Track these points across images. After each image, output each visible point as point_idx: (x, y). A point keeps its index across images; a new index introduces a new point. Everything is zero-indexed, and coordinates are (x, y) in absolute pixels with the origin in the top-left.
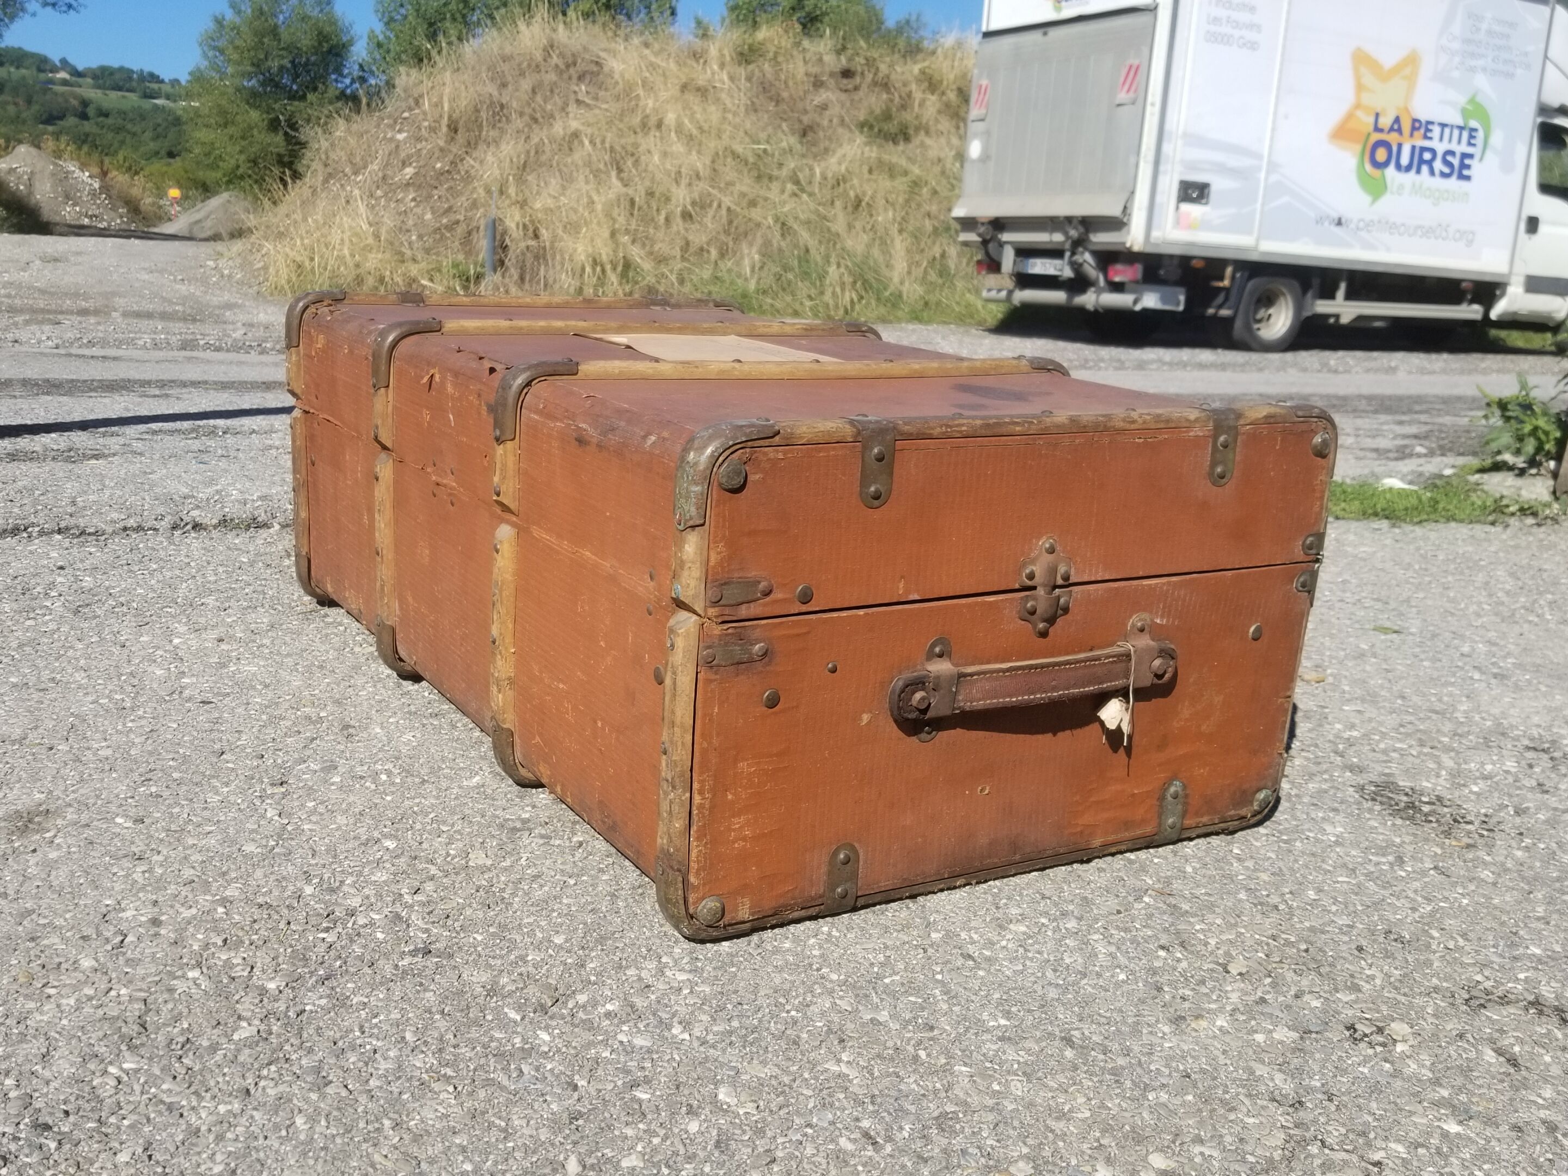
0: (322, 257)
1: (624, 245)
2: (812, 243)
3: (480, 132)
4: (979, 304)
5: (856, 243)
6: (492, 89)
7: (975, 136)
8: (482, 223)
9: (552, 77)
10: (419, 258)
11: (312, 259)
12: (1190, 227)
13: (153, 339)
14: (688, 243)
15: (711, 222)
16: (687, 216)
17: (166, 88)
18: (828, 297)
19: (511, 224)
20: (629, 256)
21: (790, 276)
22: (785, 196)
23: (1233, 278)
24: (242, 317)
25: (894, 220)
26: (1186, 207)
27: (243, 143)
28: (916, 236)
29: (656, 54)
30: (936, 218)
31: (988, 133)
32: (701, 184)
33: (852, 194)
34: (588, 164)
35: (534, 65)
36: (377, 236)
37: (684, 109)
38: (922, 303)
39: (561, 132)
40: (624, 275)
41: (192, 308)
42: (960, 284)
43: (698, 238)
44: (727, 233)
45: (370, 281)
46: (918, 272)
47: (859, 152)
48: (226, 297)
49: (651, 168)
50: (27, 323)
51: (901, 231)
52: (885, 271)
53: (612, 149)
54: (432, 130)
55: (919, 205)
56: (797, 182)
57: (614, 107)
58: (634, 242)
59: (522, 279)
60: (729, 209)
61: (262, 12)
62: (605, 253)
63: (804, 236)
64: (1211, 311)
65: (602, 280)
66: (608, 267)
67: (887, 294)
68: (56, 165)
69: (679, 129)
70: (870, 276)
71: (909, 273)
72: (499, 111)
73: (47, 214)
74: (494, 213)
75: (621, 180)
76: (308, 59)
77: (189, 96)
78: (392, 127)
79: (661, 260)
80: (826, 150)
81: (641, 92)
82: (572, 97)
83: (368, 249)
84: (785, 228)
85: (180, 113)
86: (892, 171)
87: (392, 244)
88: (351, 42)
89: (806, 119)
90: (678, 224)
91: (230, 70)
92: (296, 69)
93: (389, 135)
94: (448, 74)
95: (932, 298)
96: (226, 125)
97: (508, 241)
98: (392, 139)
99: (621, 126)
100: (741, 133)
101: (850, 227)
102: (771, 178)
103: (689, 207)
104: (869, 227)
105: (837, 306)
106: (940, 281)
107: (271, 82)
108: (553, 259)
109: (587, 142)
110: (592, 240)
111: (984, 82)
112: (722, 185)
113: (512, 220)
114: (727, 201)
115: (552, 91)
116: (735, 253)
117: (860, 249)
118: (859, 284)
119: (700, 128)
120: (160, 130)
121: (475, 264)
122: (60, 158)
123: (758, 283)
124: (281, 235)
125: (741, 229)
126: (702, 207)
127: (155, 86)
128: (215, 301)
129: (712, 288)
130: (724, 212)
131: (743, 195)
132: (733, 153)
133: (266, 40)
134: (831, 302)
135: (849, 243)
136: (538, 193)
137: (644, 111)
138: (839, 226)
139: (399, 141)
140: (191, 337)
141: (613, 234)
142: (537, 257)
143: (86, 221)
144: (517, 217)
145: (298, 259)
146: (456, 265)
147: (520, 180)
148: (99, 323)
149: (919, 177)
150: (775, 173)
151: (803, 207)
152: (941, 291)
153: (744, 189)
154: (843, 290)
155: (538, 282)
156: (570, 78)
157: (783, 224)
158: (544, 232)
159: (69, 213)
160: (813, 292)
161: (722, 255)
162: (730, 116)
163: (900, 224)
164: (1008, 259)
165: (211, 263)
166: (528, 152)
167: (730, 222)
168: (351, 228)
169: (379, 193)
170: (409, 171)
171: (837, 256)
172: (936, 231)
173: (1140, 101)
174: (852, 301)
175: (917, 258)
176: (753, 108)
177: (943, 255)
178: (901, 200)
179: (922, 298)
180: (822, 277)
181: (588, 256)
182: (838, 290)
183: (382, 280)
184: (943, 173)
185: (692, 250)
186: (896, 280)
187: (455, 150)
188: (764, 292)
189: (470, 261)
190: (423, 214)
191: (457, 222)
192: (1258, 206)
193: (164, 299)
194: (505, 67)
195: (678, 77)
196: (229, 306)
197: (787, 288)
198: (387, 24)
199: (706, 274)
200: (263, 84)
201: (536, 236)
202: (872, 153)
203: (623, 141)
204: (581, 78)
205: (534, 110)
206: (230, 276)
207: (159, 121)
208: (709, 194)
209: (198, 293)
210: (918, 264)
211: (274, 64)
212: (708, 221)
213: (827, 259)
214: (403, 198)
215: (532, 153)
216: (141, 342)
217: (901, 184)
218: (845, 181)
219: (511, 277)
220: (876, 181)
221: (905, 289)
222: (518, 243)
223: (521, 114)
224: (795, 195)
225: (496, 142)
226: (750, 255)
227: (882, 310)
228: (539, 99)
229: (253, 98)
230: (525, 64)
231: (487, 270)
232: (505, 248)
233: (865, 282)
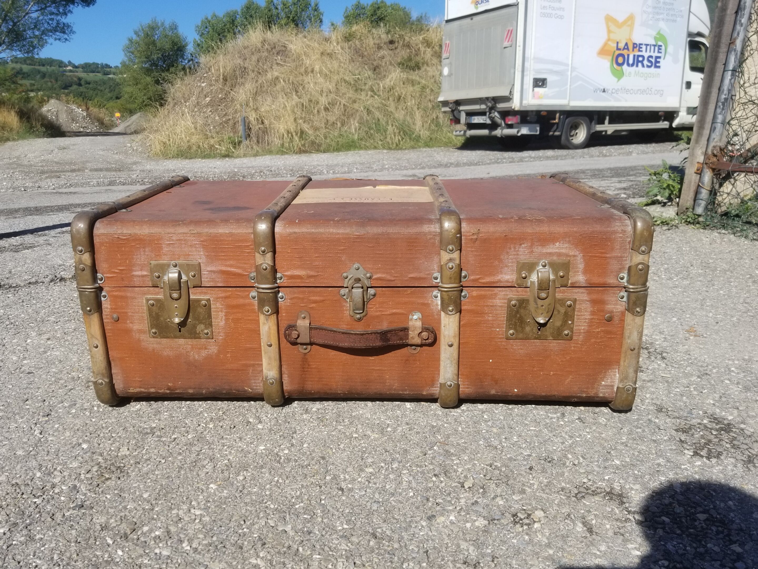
0: (173, 139)
1: (300, 124)
2: (380, 117)
3: (237, 80)
4: (454, 137)
5: (400, 115)
6: (239, 61)
7: (446, 65)
8: (240, 119)
9: (266, 54)
10: (214, 136)
11: (169, 140)
12: (539, 98)
13: (97, 182)
14: (327, 121)
15: (337, 111)
16: (326, 109)
17: (113, 70)
18: (388, 139)
19: (251, 119)
20: (302, 129)
21: (372, 132)
22: (368, 97)
23: (559, 118)
24: (140, 168)
25: (415, 103)
26: (537, 89)
27: (145, 91)
28: (425, 110)
29: (309, 41)
30: (433, 101)
31: (451, 64)
32: (332, 95)
33: (396, 94)
34: (283, 90)
35: (257, 50)
36: (196, 128)
37: (322, 63)
38: (429, 138)
39: (271, 77)
40: (301, 137)
41: (119, 165)
42: (445, 129)
43: (332, 119)
44: (344, 115)
45: (194, 148)
46: (426, 126)
47: (399, 76)
48: (135, 159)
49: (310, 90)
50: (47, 178)
51: (418, 109)
52: (412, 126)
53: (293, 82)
54: (217, 81)
55: (426, 97)
56: (373, 91)
57: (293, 65)
58: (304, 122)
59: (258, 142)
60: (344, 105)
61: (148, 35)
62: (292, 128)
63: (377, 114)
64: (551, 133)
65: (292, 140)
66: (294, 134)
67: (414, 136)
68: (67, 107)
69: (321, 72)
70: (406, 129)
71: (423, 126)
72: (244, 70)
73: (65, 128)
74: (244, 114)
75: (298, 96)
76: (169, 54)
77: (121, 73)
78: (199, 81)
79: (316, 129)
80: (385, 76)
81: (304, 58)
82: (275, 62)
83: (192, 134)
84: (369, 112)
85: (118, 80)
86: (413, 83)
87: (202, 131)
88: (186, 45)
89: (375, 63)
90: (323, 113)
91: (137, 61)
92: (164, 58)
93: (199, 84)
94: (221, 56)
95: (433, 136)
96: (137, 84)
97: (251, 126)
98: (200, 86)
99: (296, 73)
100: (348, 72)
101: (397, 108)
102: (361, 90)
103: (327, 105)
104: (404, 108)
105: (393, 143)
106: (436, 129)
107: (154, 64)
108: (271, 132)
109: (282, 81)
110: (286, 122)
111: (448, 42)
112: (341, 95)
113: (252, 117)
114: (343, 101)
115: (266, 60)
116: (348, 123)
117: (401, 117)
118: (401, 133)
119: (331, 72)
120: (112, 88)
121: (238, 137)
122: (69, 104)
123: (358, 136)
124: (156, 131)
125: (350, 113)
126: (332, 105)
127: (108, 70)
128: (130, 161)
129: (339, 139)
130: (342, 106)
131: (350, 98)
132: (345, 80)
133: (150, 47)
134: (390, 142)
135: (397, 115)
136: (263, 104)
137: (305, 65)
138: (392, 108)
139: (203, 87)
140: (113, 179)
141: (295, 119)
142: (263, 132)
143: (82, 130)
144: (254, 116)
145: (164, 141)
146: (230, 138)
147: (255, 99)
148: (76, 176)
149: (425, 85)
150: (363, 88)
151: (376, 101)
152: (437, 133)
153: (350, 96)
154: (395, 136)
155: (265, 143)
156: (273, 54)
157: (368, 109)
158: (266, 122)
159: (74, 127)
160: (382, 138)
161: (343, 125)
162: (342, 65)
163: (418, 105)
164: (463, 117)
165: (129, 145)
166: (257, 87)
167: (345, 110)
168: (184, 126)
169: (196, 109)
170: (208, 99)
171: (392, 121)
172: (433, 107)
173: (514, 46)
174: (399, 140)
175: (426, 119)
176: (352, 60)
177: (437, 117)
178: (417, 95)
179: (429, 136)
180: (385, 131)
181: (285, 130)
182: (393, 136)
183: (199, 147)
184: (435, 82)
185: (329, 124)
186: (417, 130)
187: (226, 89)
188: (361, 139)
189: (236, 135)
190: (215, 118)
191: (229, 120)
192: (568, 86)
193: (108, 162)
194: (246, 51)
195: (319, 50)
196: (135, 163)
197: (371, 137)
198: (201, 36)
199: (336, 134)
200: (151, 65)
201: (263, 123)
202: (404, 76)
203: (297, 79)
204: (278, 53)
205: (259, 69)
206: (137, 150)
207: (111, 84)
208: (336, 99)
209: (123, 158)
210: (426, 122)
211: (155, 57)
212: (336, 110)
213: (387, 123)
214: (206, 111)
215: (259, 87)
216: (92, 183)
217: (417, 88)
218: (393, 88)
219: (253, 141)
220: (406, 87)
221: (421, 133)
222: (255, 127)
223: (253, 71)
224: (373, 96)
225: (243, 84)
226: (354, 124)
227: (412, 143)
228: (260, 64)
229: (148, 72)
230: (253, 50)
231: (243, 139)
232: (250, 129)
233: (404, 132)
